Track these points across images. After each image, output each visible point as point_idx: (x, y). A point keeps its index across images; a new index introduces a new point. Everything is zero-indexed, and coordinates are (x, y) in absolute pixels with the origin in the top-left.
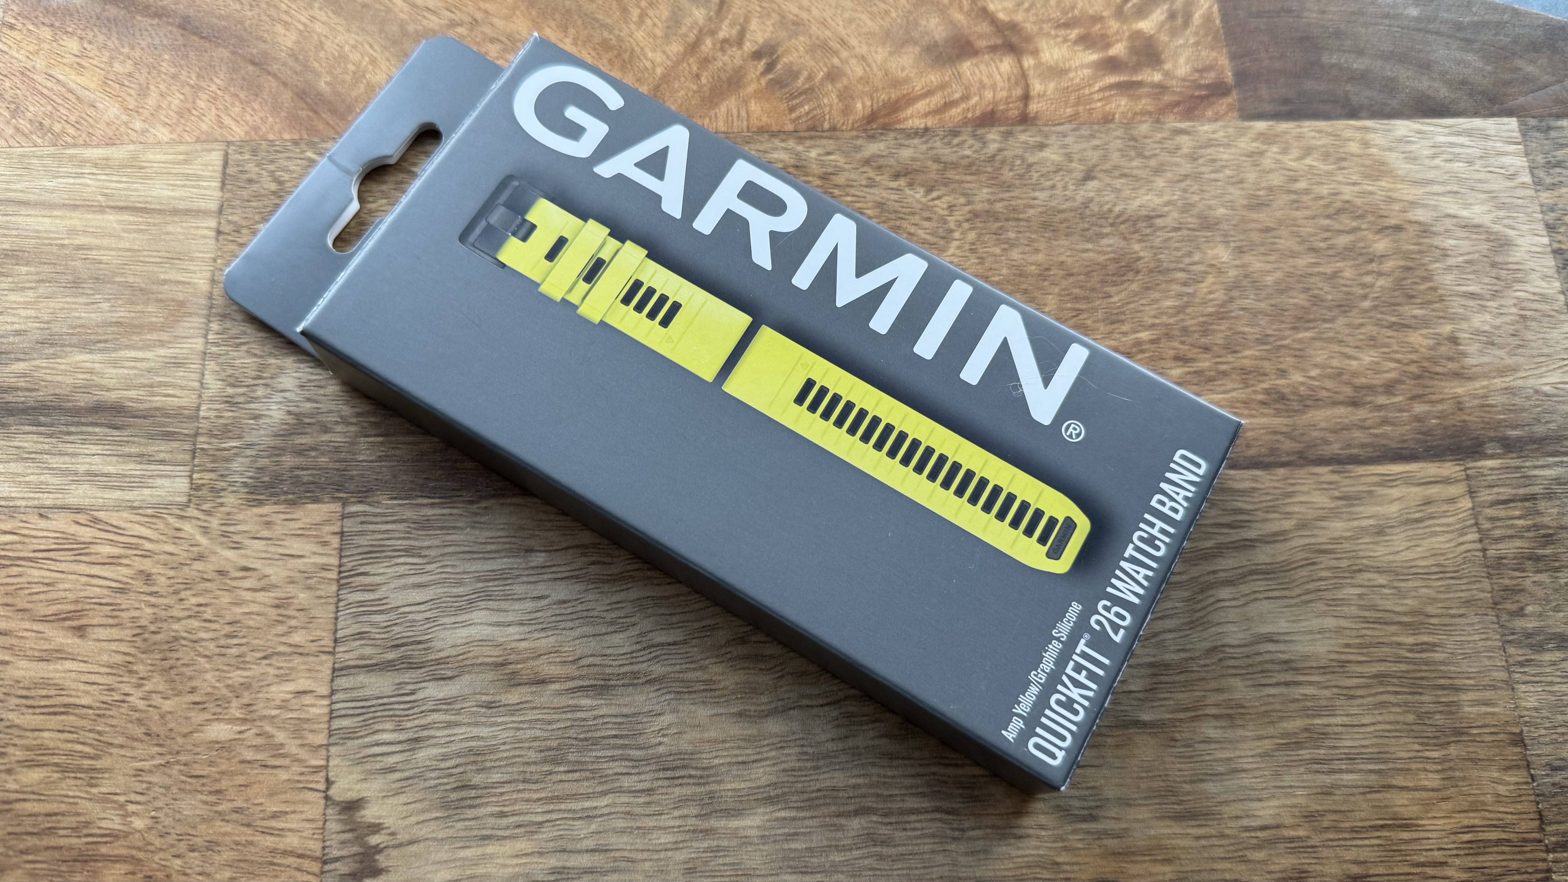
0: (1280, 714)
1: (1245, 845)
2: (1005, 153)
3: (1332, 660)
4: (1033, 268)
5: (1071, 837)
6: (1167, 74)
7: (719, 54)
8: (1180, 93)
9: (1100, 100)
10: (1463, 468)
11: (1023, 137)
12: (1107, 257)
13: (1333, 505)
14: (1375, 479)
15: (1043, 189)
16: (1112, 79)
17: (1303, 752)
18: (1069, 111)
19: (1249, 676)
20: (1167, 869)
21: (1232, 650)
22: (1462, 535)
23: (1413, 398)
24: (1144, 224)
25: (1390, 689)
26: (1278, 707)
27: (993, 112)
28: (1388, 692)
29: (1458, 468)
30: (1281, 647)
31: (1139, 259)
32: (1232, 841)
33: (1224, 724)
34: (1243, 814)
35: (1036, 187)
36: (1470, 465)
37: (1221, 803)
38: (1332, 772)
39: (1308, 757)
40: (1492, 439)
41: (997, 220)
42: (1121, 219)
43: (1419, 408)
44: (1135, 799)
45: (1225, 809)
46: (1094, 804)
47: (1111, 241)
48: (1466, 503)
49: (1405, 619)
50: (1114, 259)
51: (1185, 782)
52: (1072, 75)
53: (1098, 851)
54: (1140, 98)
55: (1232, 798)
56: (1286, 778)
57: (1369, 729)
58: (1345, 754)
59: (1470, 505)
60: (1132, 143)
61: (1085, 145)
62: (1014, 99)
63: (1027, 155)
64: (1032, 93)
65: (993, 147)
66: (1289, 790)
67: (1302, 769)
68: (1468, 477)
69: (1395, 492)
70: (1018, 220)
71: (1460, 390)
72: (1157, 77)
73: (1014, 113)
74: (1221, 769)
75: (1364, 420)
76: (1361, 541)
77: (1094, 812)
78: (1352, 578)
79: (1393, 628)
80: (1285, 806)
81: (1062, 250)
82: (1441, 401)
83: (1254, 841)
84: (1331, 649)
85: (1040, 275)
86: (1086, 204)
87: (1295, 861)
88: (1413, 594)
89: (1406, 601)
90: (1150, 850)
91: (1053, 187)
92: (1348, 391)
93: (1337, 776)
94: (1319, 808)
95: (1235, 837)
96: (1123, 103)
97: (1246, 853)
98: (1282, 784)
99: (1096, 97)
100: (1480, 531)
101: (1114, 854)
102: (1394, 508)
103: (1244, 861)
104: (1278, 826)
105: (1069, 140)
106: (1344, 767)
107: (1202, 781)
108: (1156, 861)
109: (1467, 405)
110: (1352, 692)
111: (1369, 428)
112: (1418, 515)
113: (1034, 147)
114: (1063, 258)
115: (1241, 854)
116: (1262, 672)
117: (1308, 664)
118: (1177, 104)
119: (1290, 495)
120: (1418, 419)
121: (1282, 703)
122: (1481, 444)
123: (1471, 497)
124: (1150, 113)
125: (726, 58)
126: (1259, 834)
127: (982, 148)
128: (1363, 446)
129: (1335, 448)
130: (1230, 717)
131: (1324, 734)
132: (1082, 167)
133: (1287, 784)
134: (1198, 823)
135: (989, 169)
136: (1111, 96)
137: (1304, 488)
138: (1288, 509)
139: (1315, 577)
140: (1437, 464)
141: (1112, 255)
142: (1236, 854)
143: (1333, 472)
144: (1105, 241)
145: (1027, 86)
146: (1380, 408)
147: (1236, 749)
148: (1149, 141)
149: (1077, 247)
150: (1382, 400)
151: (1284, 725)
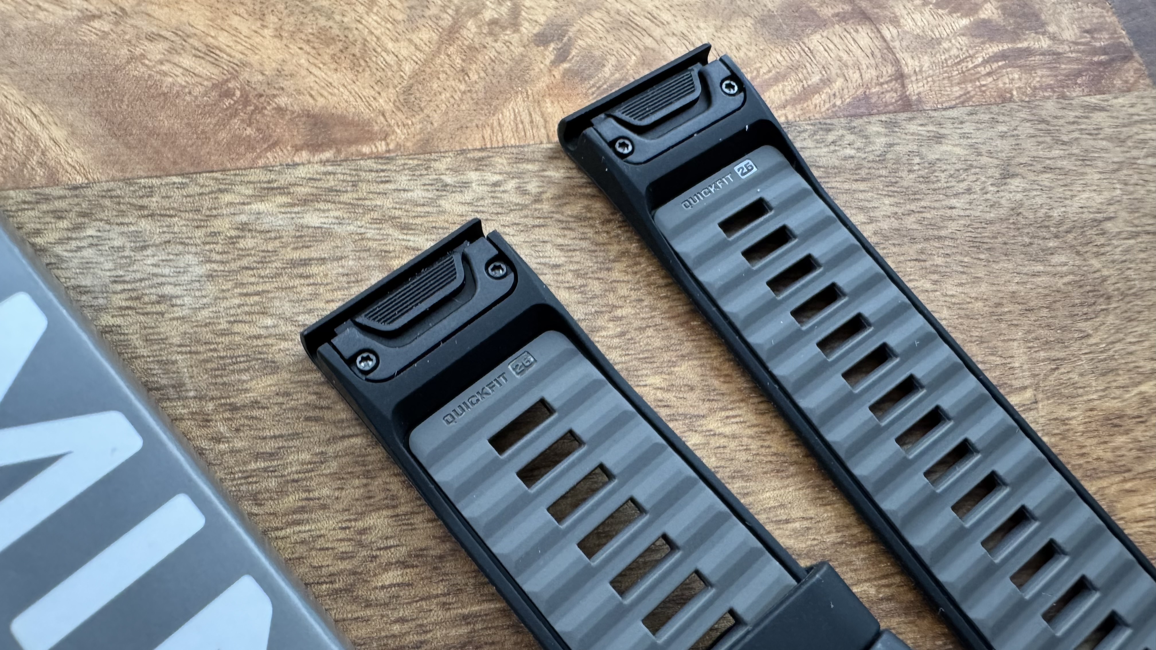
2: (897, 148)
4: (980, 304)
6: (1053, 38)
7: (489, 39)
8: (1077, 60)
9: (989, 74)
11: (913, 127)
12: (1066, 280)
15: (956, 195)
16: (994, 49)
18: (957, 91)
24: (1094, 231)
27: (866, 97)
31: (1105, 279)
35: (948, 192)
41: (913, 240)
42: (1064, 228)
47: (1063, 259)
50: (1076, 282)
52: (946, 45)
54: (1032, 69)
60: (1043, 126)
61: (990, 133)
62: (886, 78)
63: (924, 150)
64: (906, 71)
65: (880, 142)
70: (940, 238)
72: (1045, 43)
73: (891, 97)
81: (1008, 277)
85: (992, 314)
86: (1016, 210)
91: (969, 191)
96: (1016, 76)
99: (983, 70)
105: (968, 128)
113: (929, 138)
114: (1013, 288)
118: (1079, 74)
124: (1051, 87)
125: (499, 45)
127: (866, 145)
132: (996, 162)
135: (883, 172)
136: (1000, 67)
141: (1071, 278)
144: (1056, 259)
145: (897, 62)
148: (1061, 122)
149: (1025, 270)
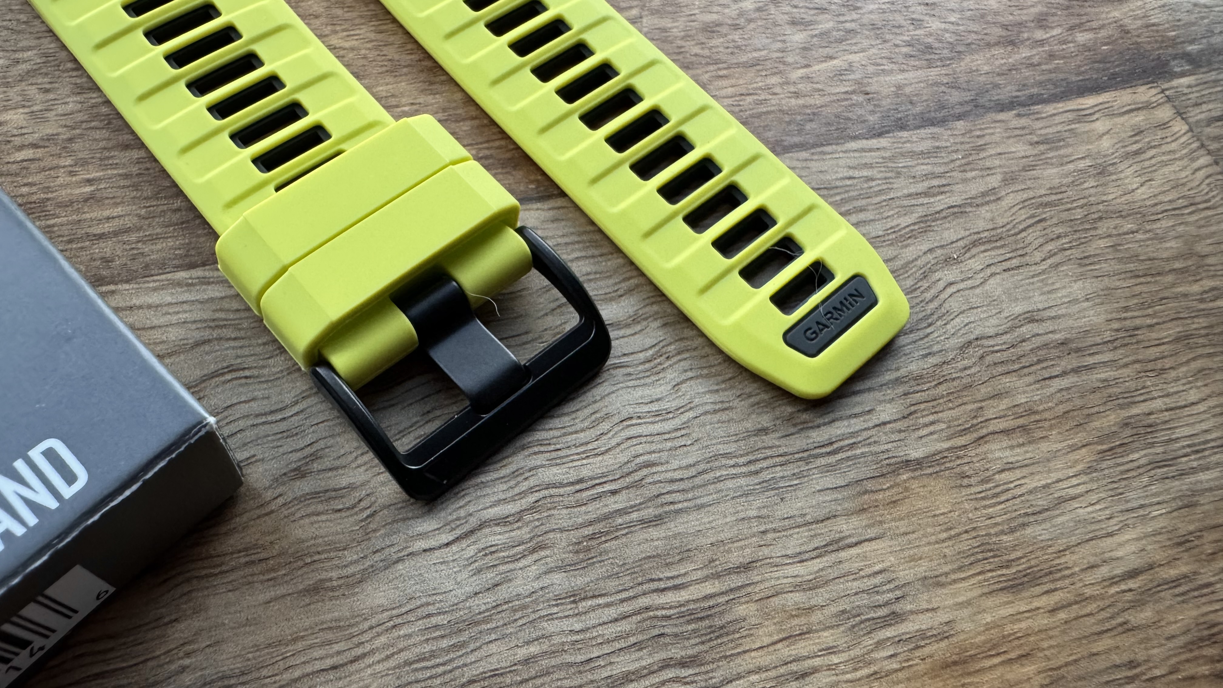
0: (1086, 412)
1: (1120, 605)
3: (1117, 330)
5: (876, 655)
10: (1158, 90)
13: (1036, 152)
14: (1070, 116)
17: (1136, 456)
19: (1026, 371)
20: (1029, 669)
21: (991, 342)
22: (1193, 160)
23: (1071, 28)
25: (1200, 351)
26: (1078, 403)
28: (1201, 356)
29: (1154, 91)
30: (1048, 326)
32: (1101, 604)
33: (1021, 441)
34: (1098, 560)
36: (1166, 86)
37: (1061, 552)
38: (1183, 474)
39: (1143, 461)
40: (1175, 57)
43: (1082, 37)
44: (946, 574)
45: (1068, 558)
46: (890, 595)
48: (1179, 127)
49: (1177, 265)
51: (1003, 532)
53: (922, 667)
55: (1074, 540)
56: (1131, 495)
57: (1201, 407)
58: (1189, 446)
59: (1186, 128)
66: (1141, 512)
67: (1145, 479)
68: (1169, 99)
69: (1100, 126)
71: (1116, 14)
74: (1043, 503)
75: (1029, 58)
76: (1086, 185)
77: (897, 607)
78: (1095, 228)
79: (1170, 278)
80: (1146, 536)
82: (1102, 27)
83: (1129, 596)
84: (1110, 317)
87: (1195, 613)
88: (1173, 233)
89: (1168, 245)
90: (994, 647)
92: (998, 31)
93: (1192, 479)
94: (1191, 528)
95: (1102, 597)
97: (1126, 616)
98: (1129, 505)
100: (1209, 153)
101: (946, 665)
102: (1106, 143)
103: (1127, 629)
104: (1151, 567)
106: (1195, 464)
107: (1024, 525)
108: (1010, 661)
109: (1132, 27)
110: (1159, 365)
111: (1039, 64)
112: (1135, 147)
115: (1120, 620)
116: (1039, 361)
117: (1090, 341)
119: (980, 149)
120: (1086, 48)
121: (1082, 397)
122: (1166, 64)
123: (1183, 119)
126: (1132, 584)
128: (1040, 84)
129: (1008, 91)
130: (1023, 428)
131: (1150, 426)
133: (1135, 504)
134: (1046, 588)
137: (996, 138)
138: (988, 164)
139: (1052, 236)
140: (1129, 91)
142: (1114, 622)
143: (1019, 115)
146: (1041, 43)
147: (1049, 471)
150: (1040, 35)
151: (1097, 424)
